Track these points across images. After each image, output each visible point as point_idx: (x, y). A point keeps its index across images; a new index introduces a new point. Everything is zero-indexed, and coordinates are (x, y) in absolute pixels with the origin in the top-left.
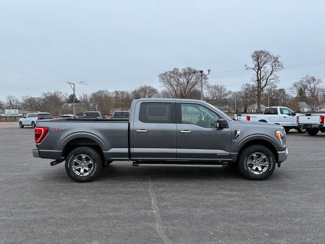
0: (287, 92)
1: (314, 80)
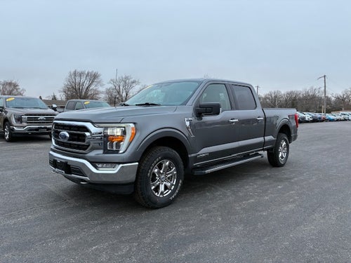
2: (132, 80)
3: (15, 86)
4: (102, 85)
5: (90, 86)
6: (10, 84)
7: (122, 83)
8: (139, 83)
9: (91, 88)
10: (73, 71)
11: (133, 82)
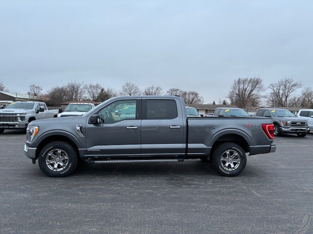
2: (293, 83)
3: (196, 95)
4: (264, 90)
5: (252, 91)
6: (193, 93)
7: (282, 87)
8: (300, 86)
9: (253, 93)
10: (237, 79)
11: (295, 85)
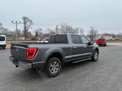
0: (32, 33)
1: (41, 30)
